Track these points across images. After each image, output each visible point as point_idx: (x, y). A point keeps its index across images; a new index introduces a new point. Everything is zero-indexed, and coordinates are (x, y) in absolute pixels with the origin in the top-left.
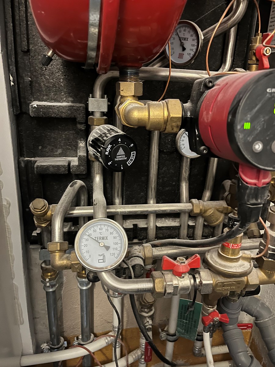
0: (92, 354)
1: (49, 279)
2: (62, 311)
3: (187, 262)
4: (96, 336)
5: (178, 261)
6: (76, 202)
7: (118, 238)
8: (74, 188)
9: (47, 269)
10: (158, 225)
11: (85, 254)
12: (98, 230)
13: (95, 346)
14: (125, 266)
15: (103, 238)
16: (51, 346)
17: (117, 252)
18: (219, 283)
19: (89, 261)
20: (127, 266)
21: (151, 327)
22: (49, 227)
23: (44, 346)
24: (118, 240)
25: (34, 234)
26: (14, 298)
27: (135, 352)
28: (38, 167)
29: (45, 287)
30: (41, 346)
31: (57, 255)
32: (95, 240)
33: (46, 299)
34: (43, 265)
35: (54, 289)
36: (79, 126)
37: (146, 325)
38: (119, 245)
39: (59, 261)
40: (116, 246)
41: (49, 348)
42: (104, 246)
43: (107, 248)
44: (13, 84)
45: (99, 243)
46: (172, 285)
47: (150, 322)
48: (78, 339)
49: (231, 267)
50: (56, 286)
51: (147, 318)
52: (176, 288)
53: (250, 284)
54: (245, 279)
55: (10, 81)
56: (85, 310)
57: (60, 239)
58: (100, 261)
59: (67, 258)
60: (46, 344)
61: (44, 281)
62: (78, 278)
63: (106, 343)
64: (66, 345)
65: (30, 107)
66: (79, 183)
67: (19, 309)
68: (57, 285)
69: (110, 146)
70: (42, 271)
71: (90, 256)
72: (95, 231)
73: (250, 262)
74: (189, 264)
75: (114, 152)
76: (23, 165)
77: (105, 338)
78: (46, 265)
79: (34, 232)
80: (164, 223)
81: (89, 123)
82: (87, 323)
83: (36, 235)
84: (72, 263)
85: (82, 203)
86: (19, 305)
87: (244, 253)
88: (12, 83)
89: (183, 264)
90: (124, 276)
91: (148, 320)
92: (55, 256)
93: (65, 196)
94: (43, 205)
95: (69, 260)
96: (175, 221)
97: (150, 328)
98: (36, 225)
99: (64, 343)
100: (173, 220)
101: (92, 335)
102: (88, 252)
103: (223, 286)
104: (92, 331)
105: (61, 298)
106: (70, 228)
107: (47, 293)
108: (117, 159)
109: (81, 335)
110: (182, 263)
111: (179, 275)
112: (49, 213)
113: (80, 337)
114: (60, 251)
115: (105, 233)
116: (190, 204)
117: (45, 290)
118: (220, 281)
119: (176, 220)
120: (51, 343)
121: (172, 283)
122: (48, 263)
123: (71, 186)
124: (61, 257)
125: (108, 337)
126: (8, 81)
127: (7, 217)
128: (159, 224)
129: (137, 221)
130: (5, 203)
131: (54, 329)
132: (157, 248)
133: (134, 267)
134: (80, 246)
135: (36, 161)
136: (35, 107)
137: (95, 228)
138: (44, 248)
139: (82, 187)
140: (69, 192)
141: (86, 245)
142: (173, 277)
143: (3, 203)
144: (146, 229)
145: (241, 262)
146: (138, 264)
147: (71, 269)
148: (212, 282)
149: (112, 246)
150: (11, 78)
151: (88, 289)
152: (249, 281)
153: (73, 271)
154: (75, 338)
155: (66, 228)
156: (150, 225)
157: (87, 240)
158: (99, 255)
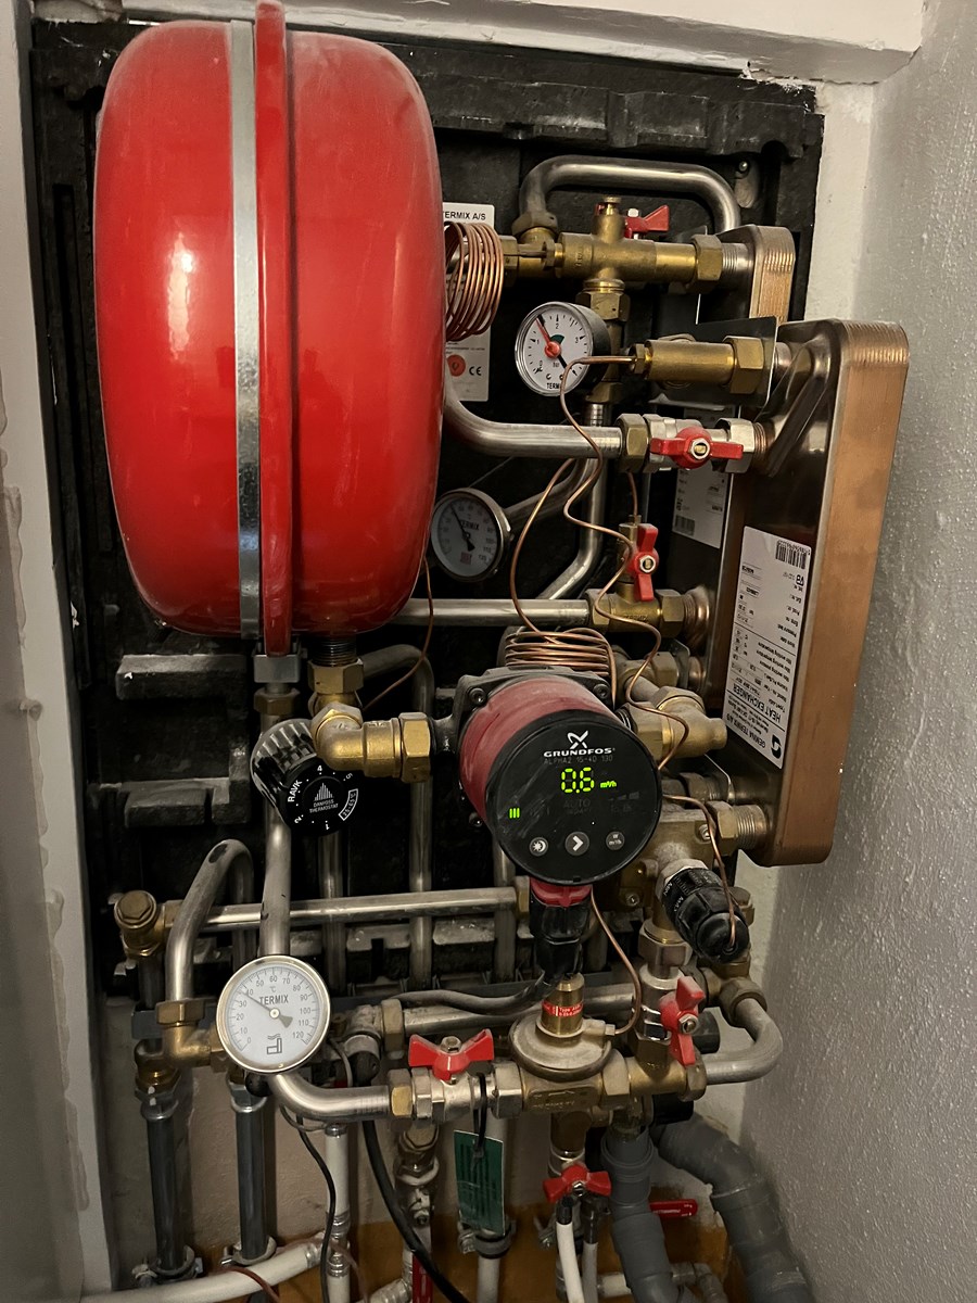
0: (271, 1291)
1: (155, 1087)
2: (188, 1173)
3: (464, 1048)
4: (281, 1243)
5: (443, 1046)
6: (225, 896)
7: (311, 998)
8: (219, 864)
9: (150, 1062)
10: (436, 942)
11: (238, 1037)
12: (267, 983)
13: (278, 1268)
14: (335, 1056)
15: (278, 1000)
16: (159, 1269)
17: (307, 1030)
18: (535, 1093)
19: (247, 1052)
20: (339, 1057)
21: (427, 1213)
22: (159, 957)
23: (142, 1271)
24: (310, 1003)
25: (120, 971)
26: (65, 1139)
27: (388, 1288)
28: (132, 812)
29: (145, 1107)
30: (133, 1272)
31: (179, 1033)
32: (261, 1004)
33: (147, 1143)
34: (141, 1052)
35: (169, 1113)
36: (232, 714)
37: (415, 1208)
38: (313, 1014)
39: (183, 1046)
40: (305, 1017)
41: (155, 1275)
42: (280, 1017)
43: (287, 1021)
44: (78, 624)
45: (270, 1010)
46: (430, 1099)
47: (426, 1201)
48: (231, 1251)
49: (557, 1059)
50: (175, 1106)
51: (417, 1190)
52: (438, 1106)
53: (609, 1093)
54: (597, 1082)
55: (71, 617)
56: (250, 1171)
57: (184, 993)
58: (270, 1050)
59: (202, 1040)
60: (145, 1267)
61: (142, 1094)
62: (232, 1084)
63: (309, 1261)
64: (199, 1269)
65: (117, 679)
66: (233, 846)
67: (77, 1170)
68: (177, 1103)
69: (297, 783)
70: (136, 1067)
71: (249, 1041)
72: (260, 984)
73: (603, 1046)
74: (470, 1053)
75: (307, 796)
76: (95, 803)
77: (305, 1247)
78: (148, 1050)
79: (119, 965)
80: (452, 935)
81: (255, 708)
82: (255, 1207)
83: (124, 974)
84: (213, 1051)
85: (241, 893)
86: (79, 1158)
87: (590, 1026)
88: (75, 623)
89: (454, 1053)
90: (333, 1079)
91: (420, 1195)
92: (173, 1034)
93: (198, 885)
94: (145, 907)
95: (205, 1043)
96: (484, 929)
97: (425, 1218)
98: (126, 952)
99: (193, 1264)
100: (477, 925)
101: (271, 1240)
102: (244, 1031)
103: (548, 1101)
104: (270, 1227)
105: (185, 1138)
106: (210, 953)
107: (151, 1125)
108: (315, 810)
109: (240, 1242)
110: (451, 1050)
111: (446, 1076)
112: (160, 924)
113: (238, 1247)
114: (185, 1023)
115: (281, 988)
116: (511, 890)
117: (143, 1116)
118: (538, 1090)
119: (488, 926)
120: (160, 1262)
121: (429, 1096)
122: (153, 1045)
123: (211, 860)
124: (186, 1040)
125: (312, 1245)
126: (66, 618)
127: (54, 935)
128: (440, 939)
129: (383, 931)
130: (50, 899)
131: (168, 1223)
132: (414, 1010)
133: (353, 1059)
134: (227, 1018)
135: (126, 796)
136: (128, 678)
137: (262, 976)
138: (141, 1007)
139: (238, 857)
140: (207, 874)
141: (240, 1017)
142: (434, 1082)
143: (47, 901)
144: (406, 952)
145: (583, 1045)
146: (363, 1052)
147: (209, 1064)
148: (519, 1092)
149: (297, 1016)
150: (74, 612)
151: (259, 1111)
152: (607, 1089)
153: (216, 1071)
154: (225, 1250)
155: (199, 953)
156: (415, 940)
157: (243, 1004)
158: (270, 1038)
